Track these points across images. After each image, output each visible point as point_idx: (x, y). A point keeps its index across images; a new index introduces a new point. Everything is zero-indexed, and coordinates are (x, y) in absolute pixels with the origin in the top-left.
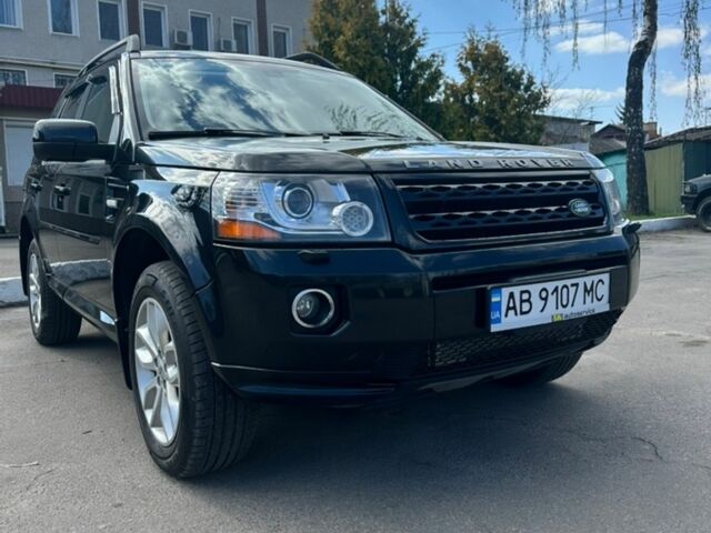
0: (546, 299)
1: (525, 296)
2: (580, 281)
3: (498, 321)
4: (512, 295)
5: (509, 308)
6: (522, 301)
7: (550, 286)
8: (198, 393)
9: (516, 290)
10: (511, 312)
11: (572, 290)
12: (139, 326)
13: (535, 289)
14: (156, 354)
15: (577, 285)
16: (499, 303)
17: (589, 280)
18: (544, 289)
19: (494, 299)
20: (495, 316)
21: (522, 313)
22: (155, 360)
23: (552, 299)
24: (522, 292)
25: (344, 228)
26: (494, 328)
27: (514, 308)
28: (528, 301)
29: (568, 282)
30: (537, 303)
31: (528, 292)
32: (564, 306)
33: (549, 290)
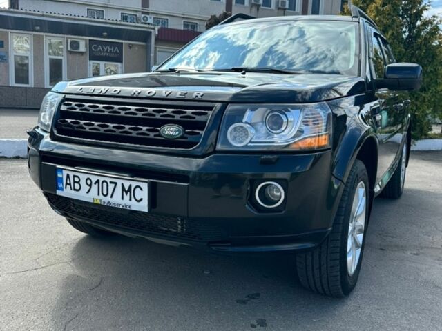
0: (90, 186)
1: (77, 180)
2: (119, 182)
3: (62, 189)
4: (68, 176)
5: (67, 184)
6: (75, 182)
7: (94, 179)
9: (71, 174)
10: (68, 187)
11: (111, 187)
13: (83, 177)
15: (116, 184)
16: (62, 178)
17: (126, 184)
19: (59, 176)
20: (60, 185)
21: (75, 190)
23: (95, 187)
24: (74, 176)
26: (59, 193)
27: (70, 184)
28: (78, 183)
33: (94, 182)
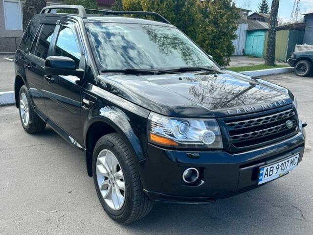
0: (278, 169)
1: (272, 169)
2: (290, 159)
3: (261, 180)
4: (267, 170)
5: (266, 174)
6: (270, 171)
7: (280, 164)
8: (135, 198)
9: (269, 168)
10: (266, 176)
11: (287, 163)
12: (100, 157)
13: (275, 166)
14: (109, 171)
15: (288, 161)
16: (263, 173)
17: (292, 158)
18: (278, 165)
19: (261, 172)
20: (260, 178)
21: (270, 175)
22: (108, 173)
23: (280, 168)
24: (271, 168)
25: (204, 142)
26: (260, 183)
27: (267, 174)
28: (272, 170)
29: (286, 161)
30: (275, 170)
31: (273, 167)
32: (283, 170)
33: (280, 165)
